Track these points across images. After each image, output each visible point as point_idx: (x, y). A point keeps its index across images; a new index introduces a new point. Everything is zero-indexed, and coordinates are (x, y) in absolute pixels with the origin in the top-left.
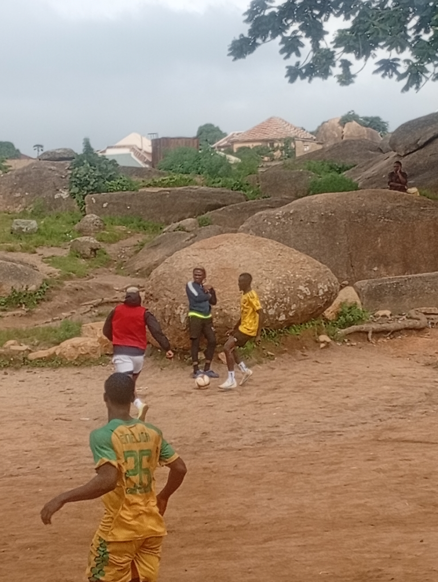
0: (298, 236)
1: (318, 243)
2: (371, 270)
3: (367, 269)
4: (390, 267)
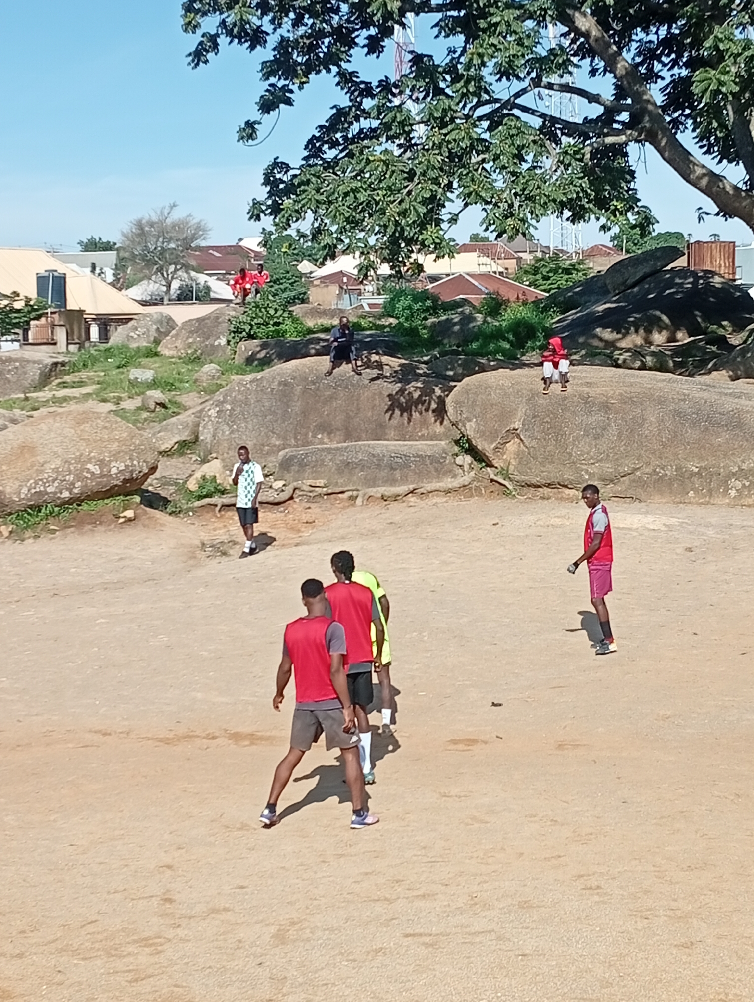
0: (258, 401)
1: (273, 409)
2: (315, 437)
3: (312, 436)
4: (333, 435)
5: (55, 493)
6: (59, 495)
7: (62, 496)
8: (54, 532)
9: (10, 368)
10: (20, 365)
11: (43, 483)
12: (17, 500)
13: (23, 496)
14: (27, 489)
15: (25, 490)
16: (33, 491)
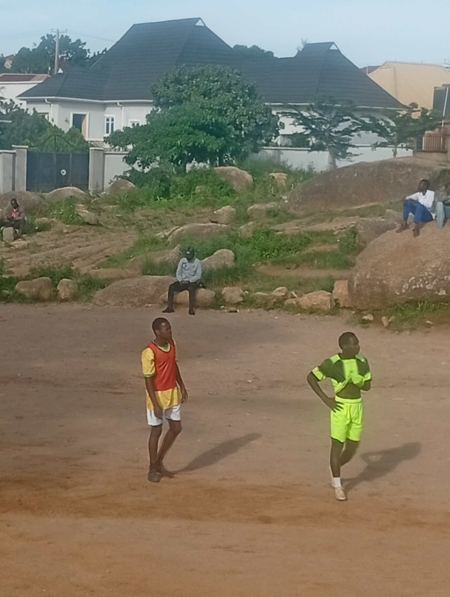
5: (432, 291)
6: (436, 293)
7: (440, 294)
8: (429, 326)
9: (403, 173)
10: (412, 170)
11: (423, 280)
12: (398, 294)
13: (403, 291)
14: (407, 285)
15: (406, 286)
16: (414, 287)
